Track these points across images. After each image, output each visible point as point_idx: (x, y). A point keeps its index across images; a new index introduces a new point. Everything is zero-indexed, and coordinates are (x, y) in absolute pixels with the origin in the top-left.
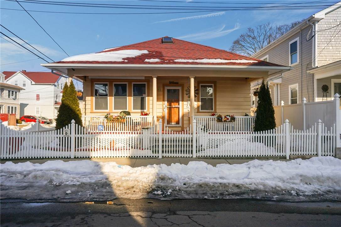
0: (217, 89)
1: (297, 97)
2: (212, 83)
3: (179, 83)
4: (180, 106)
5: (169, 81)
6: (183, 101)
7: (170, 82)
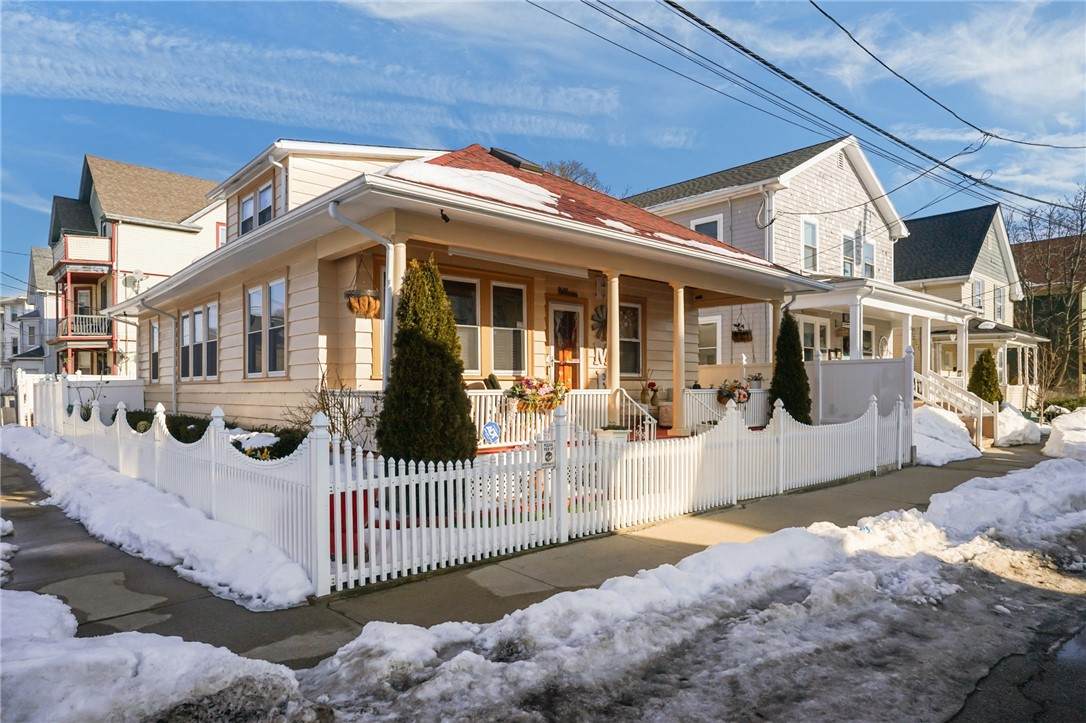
0: (648, 321)
1: (715, 345)
2: (637, 303)
3: (579, 295)
4: (582, 361)
5: (557, 286)
6: (586, 346)
7: (560, 289)
